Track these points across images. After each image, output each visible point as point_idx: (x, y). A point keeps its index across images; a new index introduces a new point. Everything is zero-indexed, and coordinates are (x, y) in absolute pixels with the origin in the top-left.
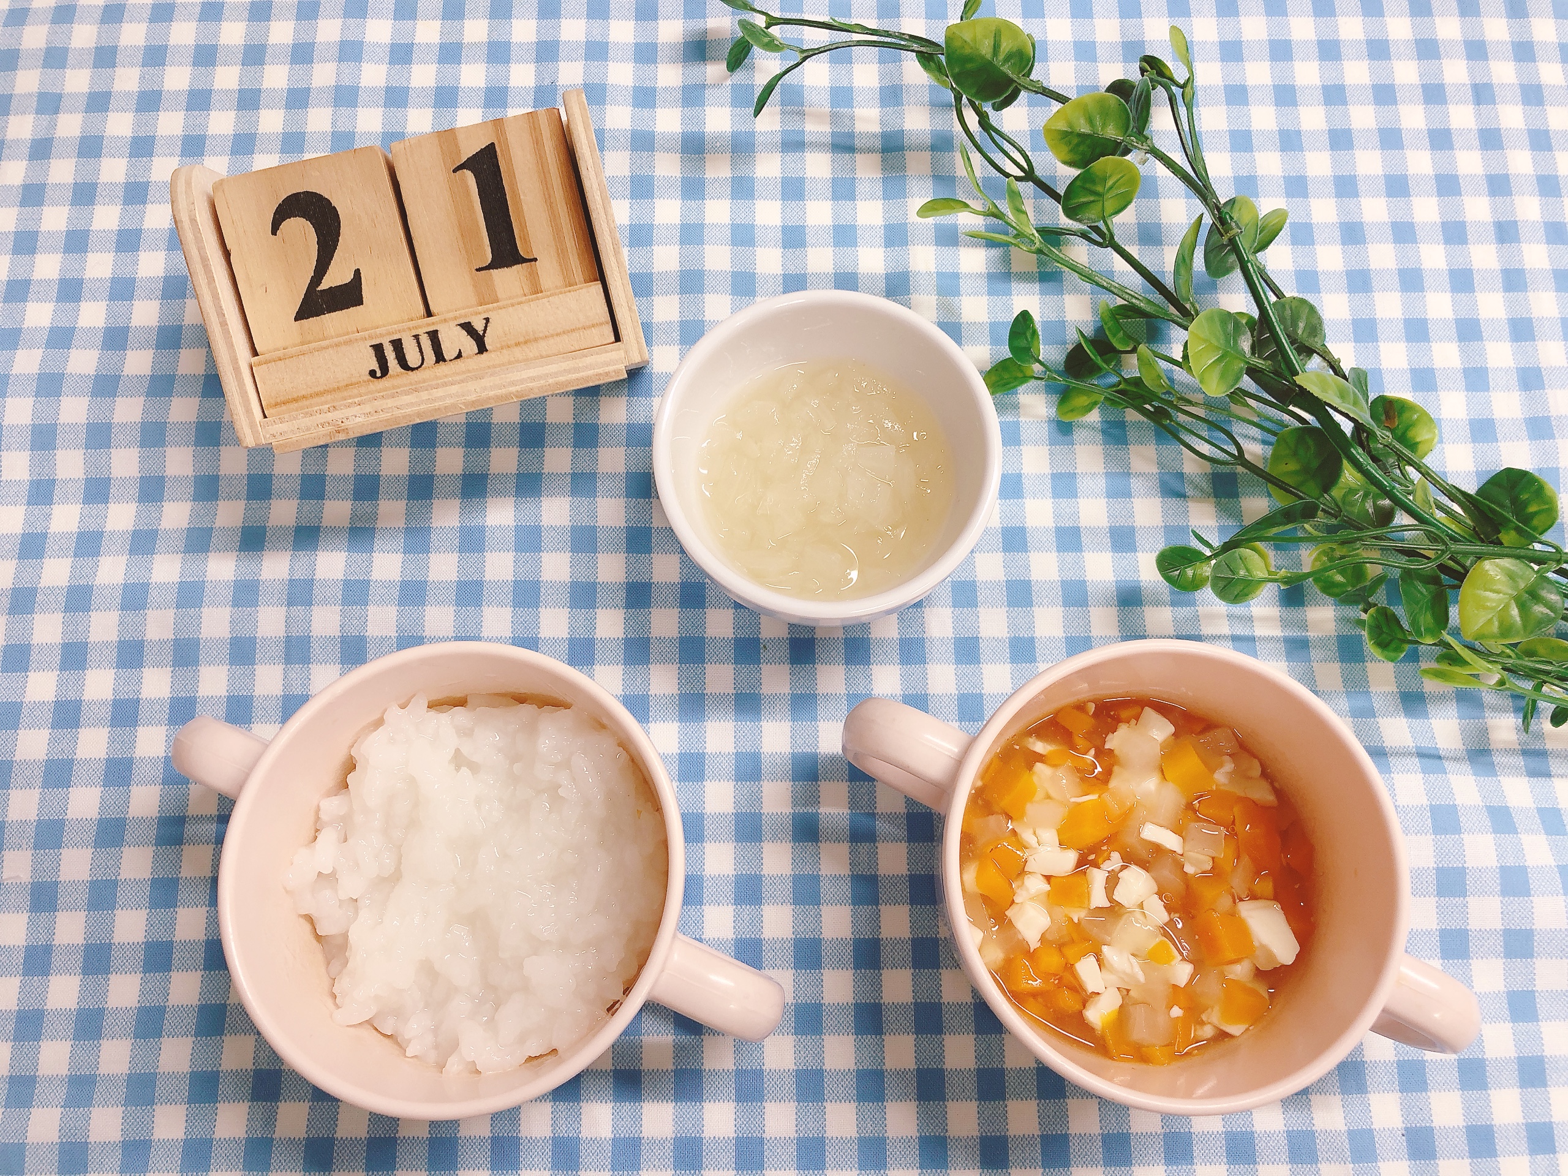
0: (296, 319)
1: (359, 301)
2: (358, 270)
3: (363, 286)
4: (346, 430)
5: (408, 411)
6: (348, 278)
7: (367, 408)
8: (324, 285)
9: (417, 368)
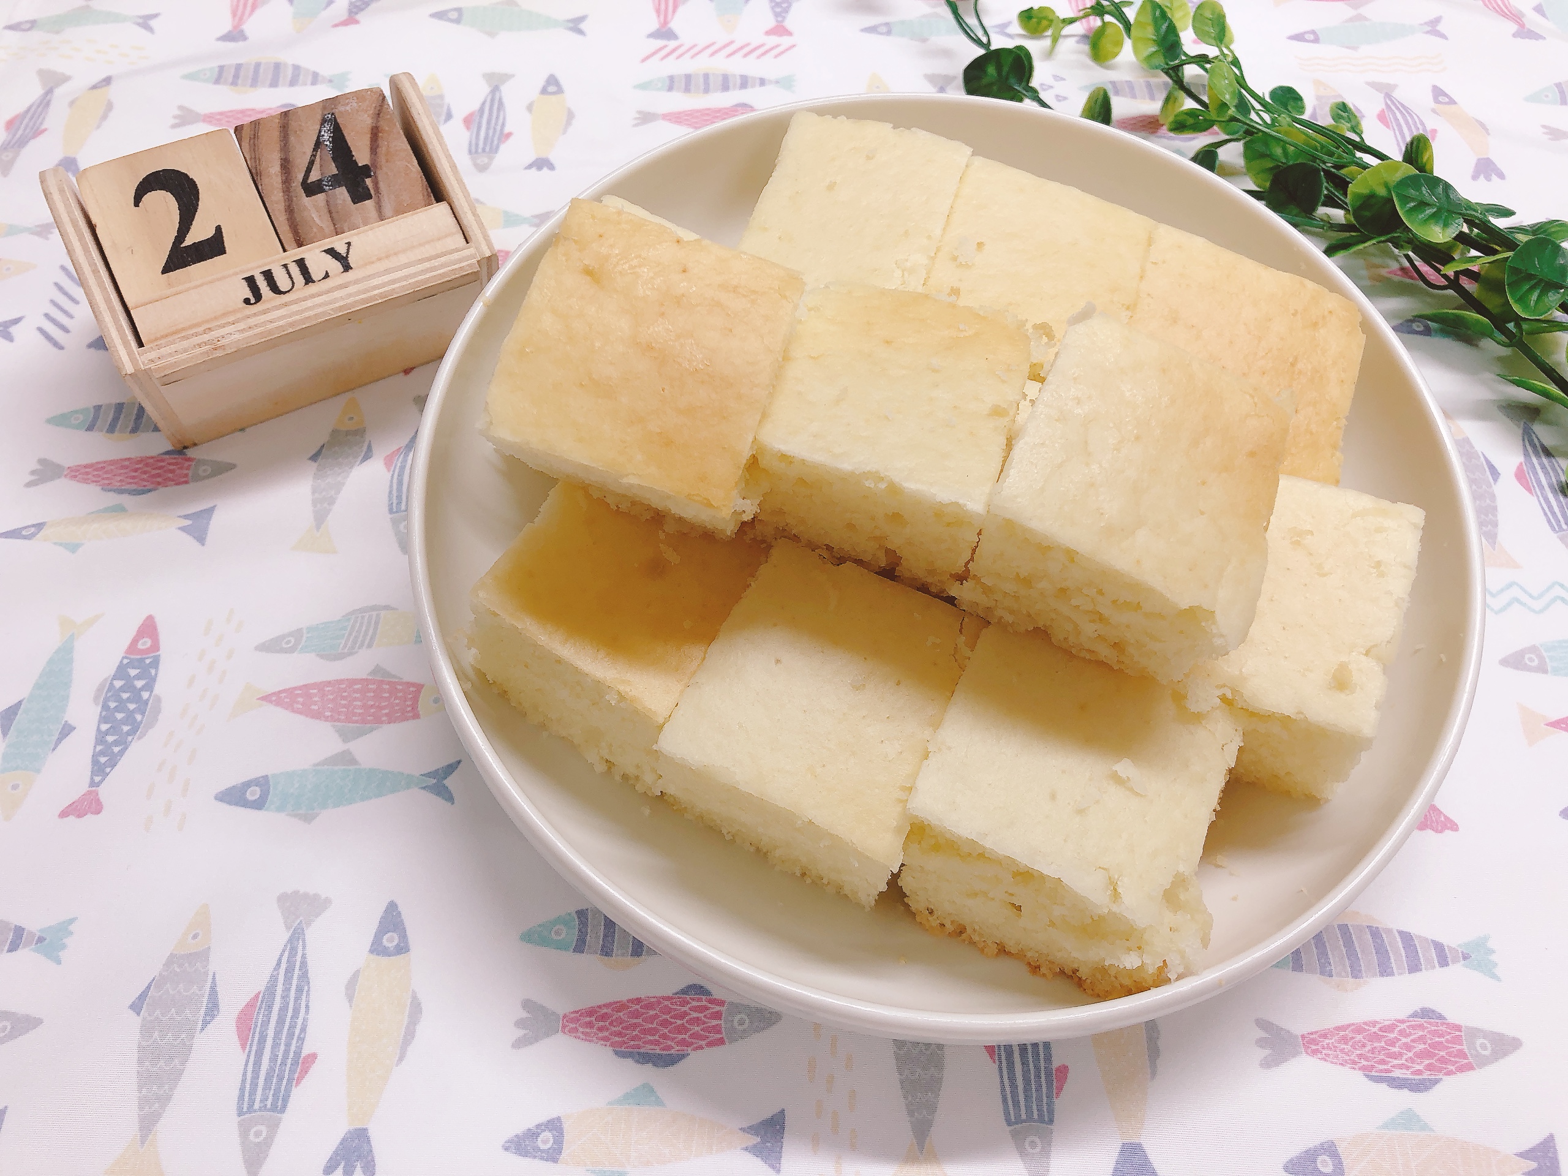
0: (164, 272)
1: (222, 251)
2: (219, 226)
3: (224, 239)
4: (223, 347)
5: (281, 323)
6: (210, 233)
7: (242, 326)
8: (189, 241)
9: (286, 292)
